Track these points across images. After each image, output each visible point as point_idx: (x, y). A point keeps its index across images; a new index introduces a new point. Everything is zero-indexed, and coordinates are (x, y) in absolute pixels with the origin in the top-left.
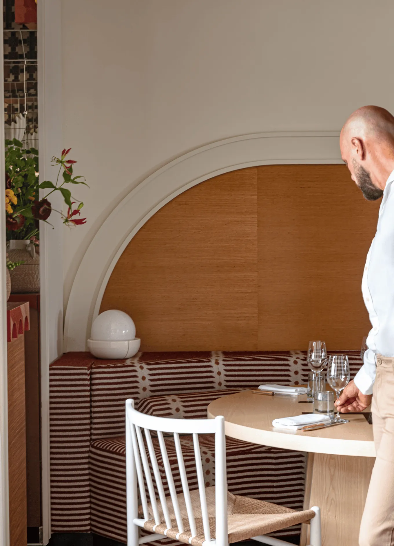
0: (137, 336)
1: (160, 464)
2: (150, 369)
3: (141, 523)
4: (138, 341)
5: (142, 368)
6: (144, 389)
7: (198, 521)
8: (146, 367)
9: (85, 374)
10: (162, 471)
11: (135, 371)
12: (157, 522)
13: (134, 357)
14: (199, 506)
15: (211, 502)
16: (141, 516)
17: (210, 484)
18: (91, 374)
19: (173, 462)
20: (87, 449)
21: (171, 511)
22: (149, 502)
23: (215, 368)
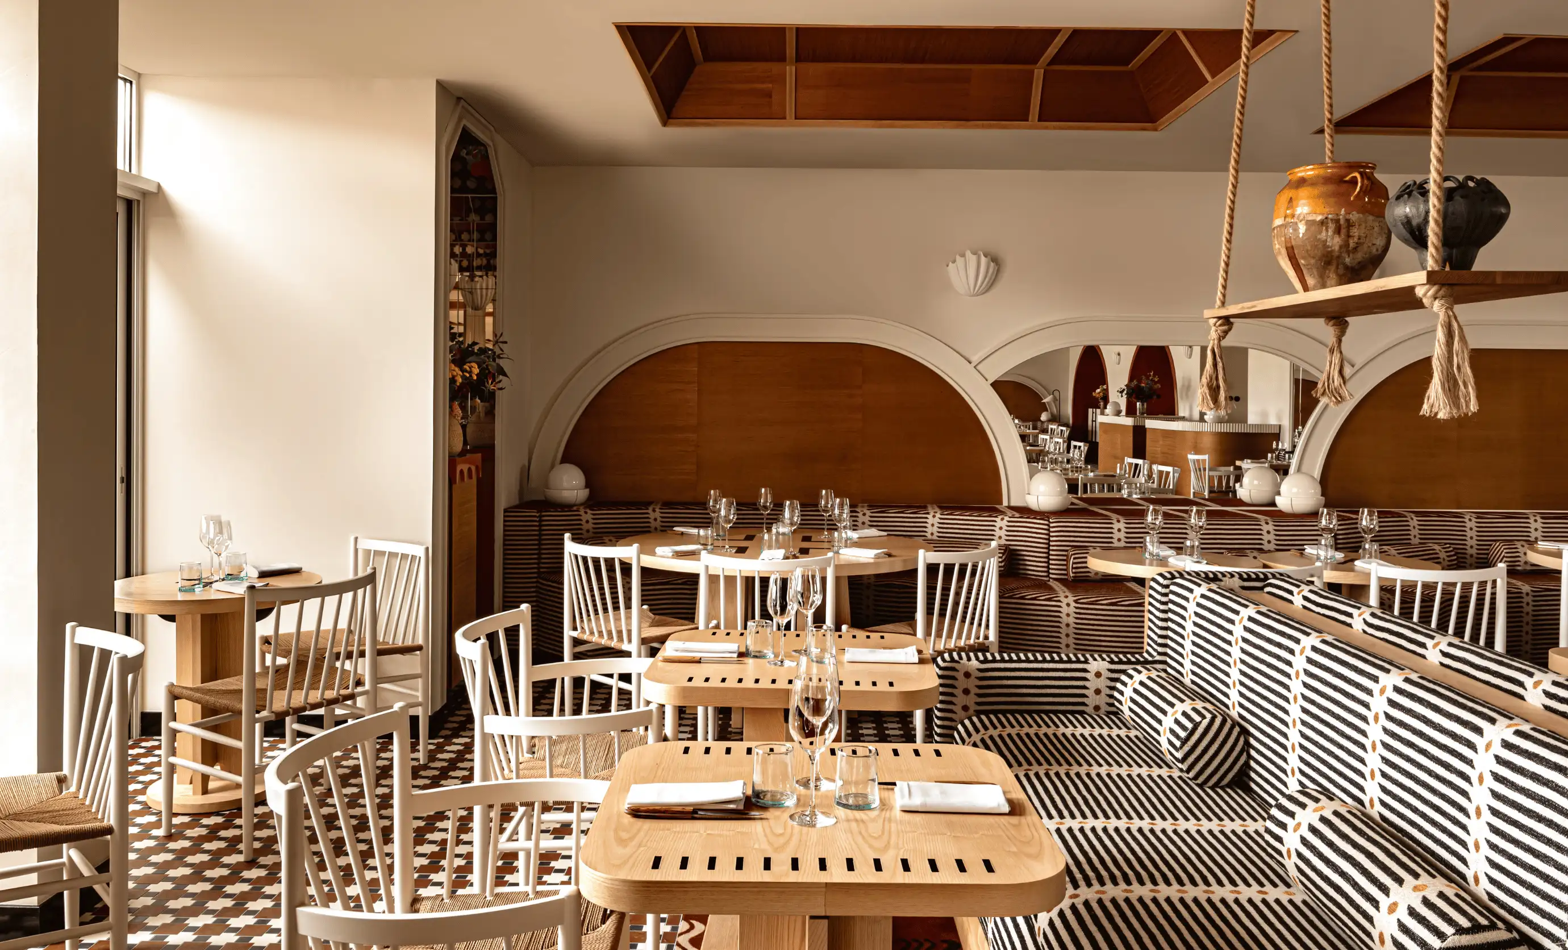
0: (587, 486)
1: (591, 590)
2: (594, 514)
3: (575, 634)
4: (588, 490)
5: (586, 513)
6: (588, 531)
7: (620, 633)
8: (589, 512)
9: (535, 516)
10: (593, 596)
11: (580, 515)
12: (588, 632)
13: (582, 504)
14: (620, 619)
15: (629, 618)
16: (575, 629)
17: (628, 607)
18: (540, 516)
19: (601, 589)
20: (535, 580)
21: (598, 625)
22: (581, 617)
23: (652, 515)
